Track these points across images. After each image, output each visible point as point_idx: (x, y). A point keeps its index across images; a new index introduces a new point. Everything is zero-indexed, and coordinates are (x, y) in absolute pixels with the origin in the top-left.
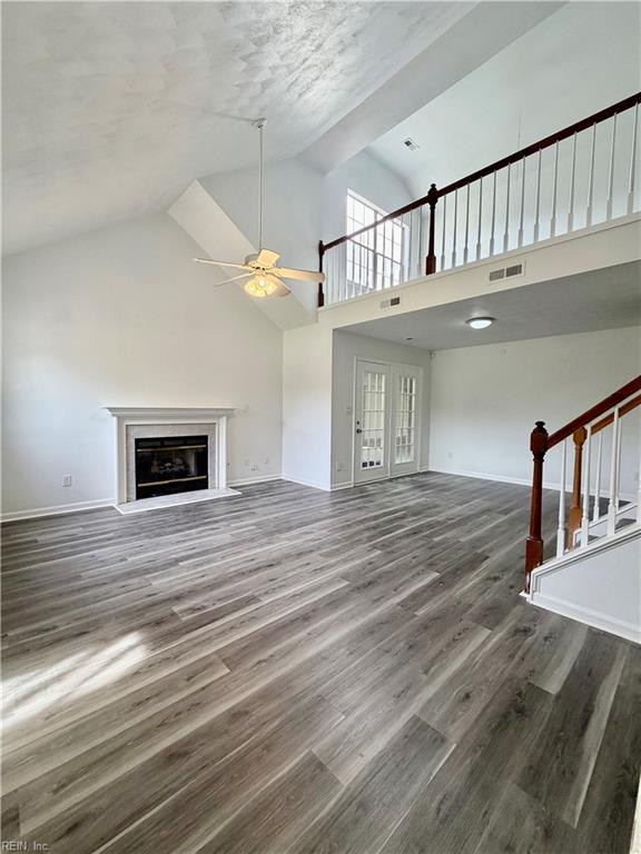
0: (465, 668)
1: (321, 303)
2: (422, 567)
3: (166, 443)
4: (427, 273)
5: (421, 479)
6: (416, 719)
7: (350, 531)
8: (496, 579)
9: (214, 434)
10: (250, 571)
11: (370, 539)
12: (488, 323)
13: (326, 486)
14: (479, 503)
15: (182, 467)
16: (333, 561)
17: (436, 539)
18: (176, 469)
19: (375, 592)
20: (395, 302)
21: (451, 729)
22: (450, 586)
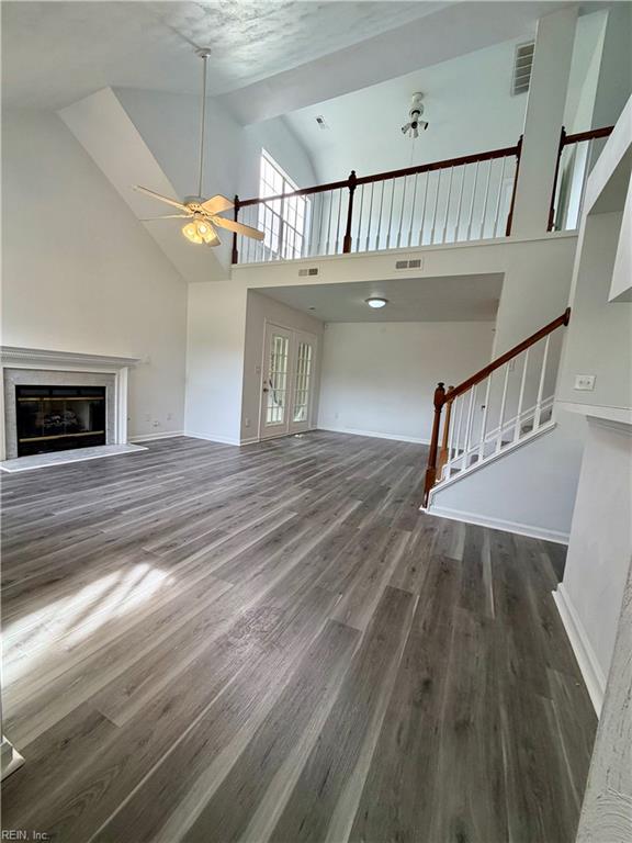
0: (405, 555)
1: (234, 260)
2: (347, 498)
3: (56, 392)
4: (345, 252)
5: (314, 435)
6: (388, 589)
7: (277, 477)
8: (401, 501)
9: (113, 386)
10: (204, 513)
11: (297, 481)
12: (382, 304)
13: (237, 443)
14: (366, 453)
15: (74, 421)
16: (275, 499)
17: (348, 478)
18: (66, 423)
19: (322, 517)
20: (314, 272)
21: (413, 588)
22: (373, 509)
